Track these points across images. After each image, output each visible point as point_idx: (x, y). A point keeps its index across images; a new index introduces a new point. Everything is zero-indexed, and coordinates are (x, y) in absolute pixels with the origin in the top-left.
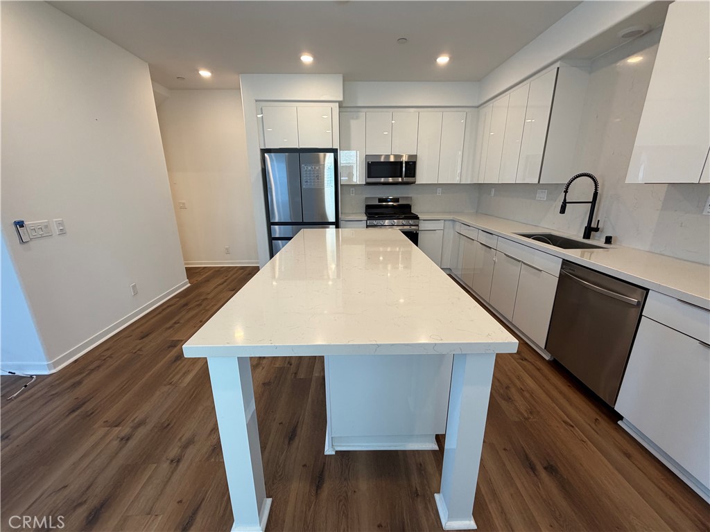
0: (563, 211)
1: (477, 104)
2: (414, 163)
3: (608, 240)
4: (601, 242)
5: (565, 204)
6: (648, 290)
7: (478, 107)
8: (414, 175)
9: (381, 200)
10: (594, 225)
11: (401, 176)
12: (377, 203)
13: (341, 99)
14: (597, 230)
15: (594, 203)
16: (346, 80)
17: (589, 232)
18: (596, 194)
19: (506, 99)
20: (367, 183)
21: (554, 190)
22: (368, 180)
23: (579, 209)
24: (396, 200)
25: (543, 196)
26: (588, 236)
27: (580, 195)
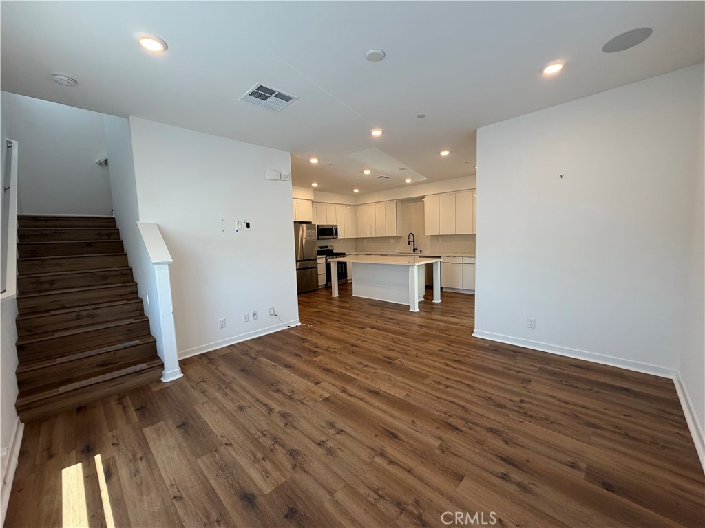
0: (409, 244)
1: (354, 205)
2: (337, 229)
3: (421, 251)
4: (419, 252)
5: (409, 242)
6: (441, 256)
8: (337, 235)
9: (323, 247)
10: (416, 248)
11: (332, 235)
12: (322, 249)
13: (313, 199)
14: (417, 250)
15: (414, 241)
18: (414, 239)
19: (373, 206)
20: (318, 239)
21: (397, 238)
22: (320, 237)
23: (412, 244)
24: (327, 247)
25: (393, 241)
26: (414, 251)
27: (411, 239)
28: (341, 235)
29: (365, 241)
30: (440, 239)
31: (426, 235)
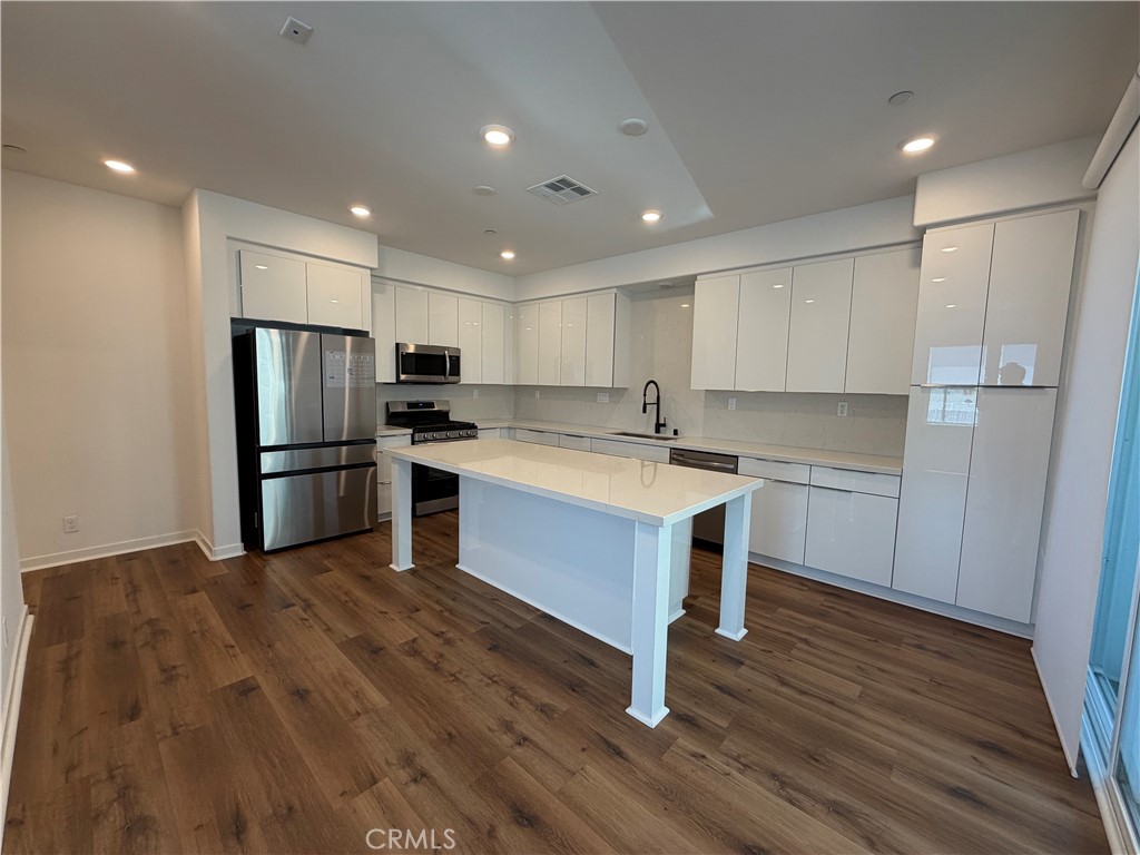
0: (644, 411)
1: (513, 300)
2: (458, 358)
3: (676, 432)
4: (671, 435)
5: (645, 404)
6: (737, 457)
7: (513, 303)
8: (458, 374)
9: (410, 405)
10: (662, 421)
11: (444, 374)
12: (407, 410)
14: (664, 425)
15: (658, 404)
16: (381, 242)
17: (659, 426)
18: (658, 397)
19: (557, 304)
20: (399, 382)
21: (615, 393)
22: (403, 377)
23: (652, 409)
24: (431, 405)
25: (605, 399)
26: (657, 431)
27: (651, 398)
28: (469, 374)
29: (538, 395)
30: (732, 403)
31: (692, 388)
